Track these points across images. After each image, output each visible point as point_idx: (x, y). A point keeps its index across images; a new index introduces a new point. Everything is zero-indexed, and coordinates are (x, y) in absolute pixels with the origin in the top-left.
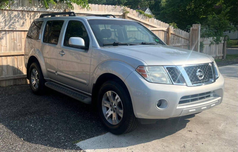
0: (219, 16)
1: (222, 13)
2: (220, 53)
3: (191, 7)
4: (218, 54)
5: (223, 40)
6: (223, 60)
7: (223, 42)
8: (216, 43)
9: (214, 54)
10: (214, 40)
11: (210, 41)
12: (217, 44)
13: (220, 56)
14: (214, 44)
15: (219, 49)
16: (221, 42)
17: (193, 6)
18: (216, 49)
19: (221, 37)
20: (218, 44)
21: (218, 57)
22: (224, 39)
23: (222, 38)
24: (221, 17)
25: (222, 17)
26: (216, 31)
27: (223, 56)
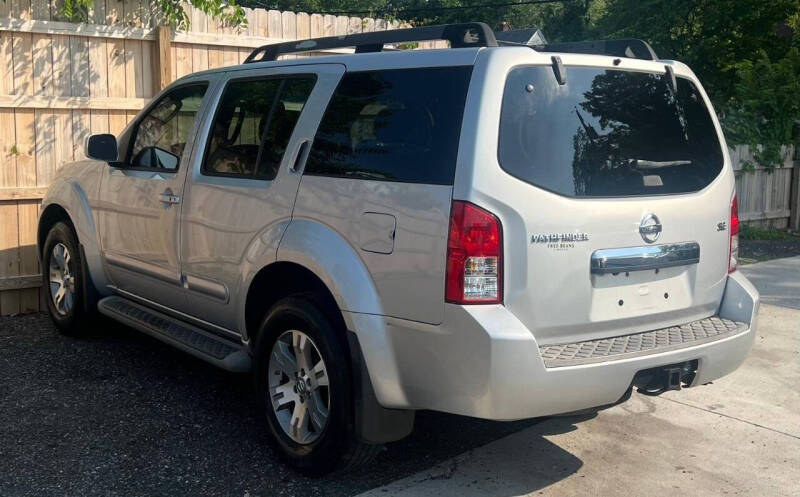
0: (779, 66)
1: (789, 54)
2: (778, 207)
3: (692, 32)
4: (772, 207)
5: (789, 157)
6: (789, 231)
7: (791, 166)
8: (764, 168)
9: (756, 210)
10: (755, 158)
11: (741, 161)
12: (766, 170)
13: (777, 219)
14: (756, 173)
15: (773, 191)
16: (782, 165)
17: (697, 27)
18: (763, 190)
19: (783, 147)
20: (769, 170)
21: (772, 220)
22: (796, 152)
23: (786, 151)
24: (786, 70)
25: (790, 68)
26: (765, 121)
27: (789, 218)
